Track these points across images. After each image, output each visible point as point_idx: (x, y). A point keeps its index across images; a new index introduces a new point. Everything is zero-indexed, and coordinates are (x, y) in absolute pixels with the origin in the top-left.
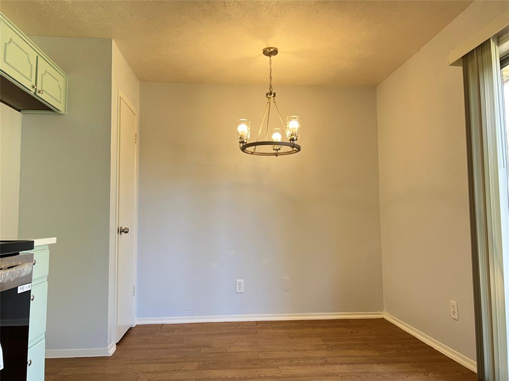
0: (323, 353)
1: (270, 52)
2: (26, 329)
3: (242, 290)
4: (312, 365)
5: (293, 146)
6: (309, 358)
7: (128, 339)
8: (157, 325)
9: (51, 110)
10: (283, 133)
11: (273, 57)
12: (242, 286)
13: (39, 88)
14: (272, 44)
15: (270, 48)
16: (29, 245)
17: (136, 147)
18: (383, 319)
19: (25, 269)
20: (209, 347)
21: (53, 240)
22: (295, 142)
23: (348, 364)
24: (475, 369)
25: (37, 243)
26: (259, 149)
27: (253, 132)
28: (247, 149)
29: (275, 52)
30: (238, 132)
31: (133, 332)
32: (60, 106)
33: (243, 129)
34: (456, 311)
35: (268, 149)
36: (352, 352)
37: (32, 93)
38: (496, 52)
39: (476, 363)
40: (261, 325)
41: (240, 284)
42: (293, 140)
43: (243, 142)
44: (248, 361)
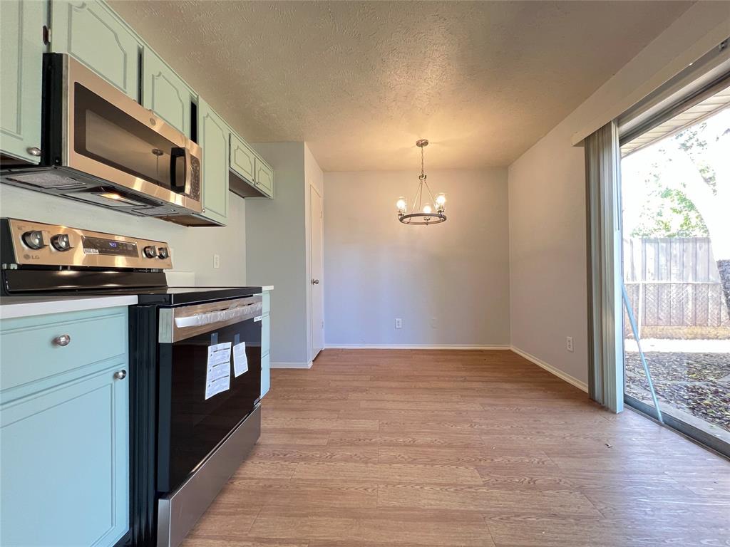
0: (463, 374)
1: (422, 144)
2: (260, 348)
3: (400, 327)
4: (454, 381)
5: (441, 216)
6: (452, 377)
7: (320, 358)
8: (339, 349)
9: (264, 196)
10: (432, 206)
11: (424, 147)
12: (400, 324)
13: (257, 181)
14: (424, 137)
15: (422, 141)
16: (259, 290)
17: (321, 221)
18: (510, 350)
19: (258, 306)
20: (377, 366)
21: (272, 288)
22: (442, 214)
23: (483, 382)
24: (586, 390)
25: (264, 288)
26: (414, 219)
27: (409, 208)
28: (404, 220)
29: (426, 143)
30: (397, 208)
31: (323, 353)
32: (270, 193)
33: (401, 205)
34: (571, 344)
35: (421, 219)
36: (486, 374)
37: (252, 185)
38: (616, 133)
39: (587, 385)
40: (414, 352)
41: (398, 322)
42: (440, 212)
43: (401, 215)
44: (407, 377)
